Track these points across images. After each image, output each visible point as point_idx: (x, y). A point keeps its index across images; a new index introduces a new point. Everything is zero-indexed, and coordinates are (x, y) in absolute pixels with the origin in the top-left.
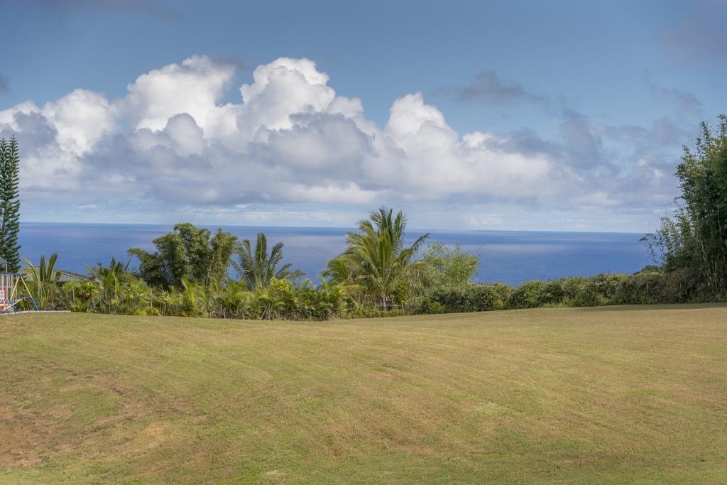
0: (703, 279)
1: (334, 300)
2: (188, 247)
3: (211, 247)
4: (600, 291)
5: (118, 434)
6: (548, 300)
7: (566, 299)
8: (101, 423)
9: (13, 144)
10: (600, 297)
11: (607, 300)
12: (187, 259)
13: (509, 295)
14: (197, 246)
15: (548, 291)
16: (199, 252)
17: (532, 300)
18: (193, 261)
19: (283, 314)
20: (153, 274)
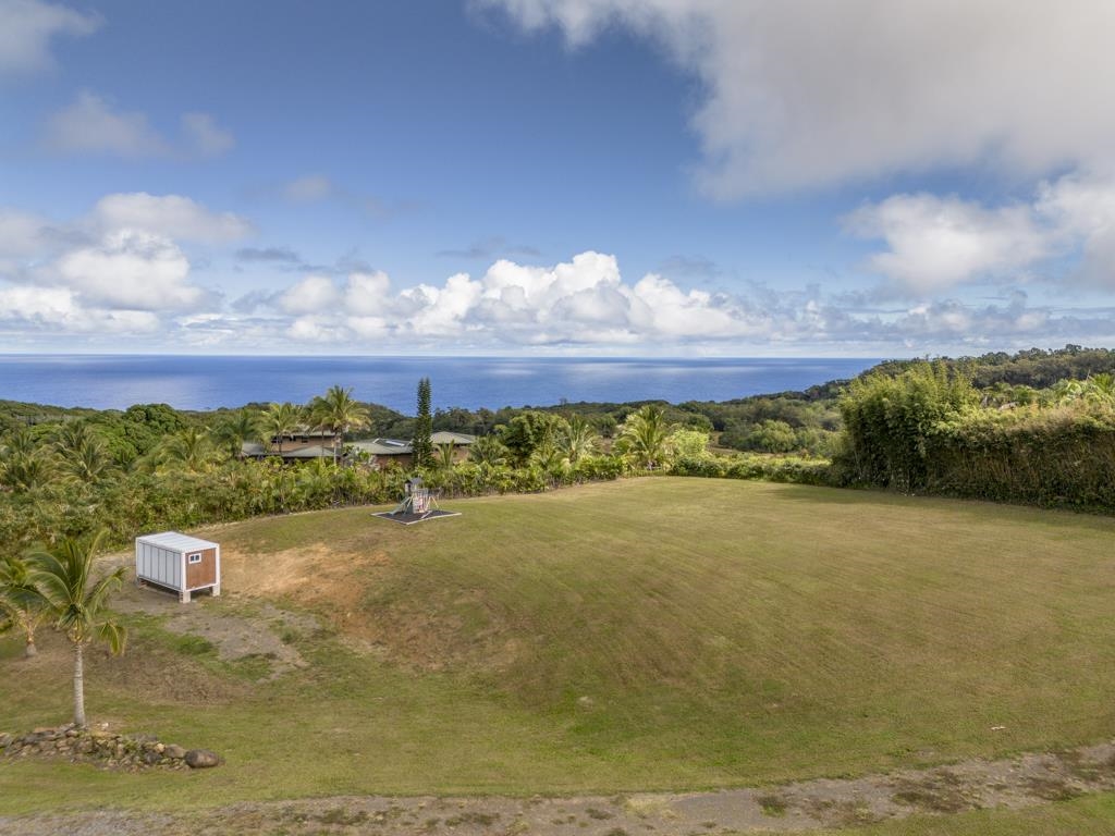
0: (856, 475)
1: (619, 467)
2: (531, 424)
3: (544, 425)
4: (787, 473)
5: (489, 647)
6: (754, 476)
7: (766, 476)
8: (479, 635)
9: (428, 382)
10: (788, 477)
11: (791, 480)
12: (530, 432)
13: (729, 468)
14: (536, 424)
15: (753, 469)
16: (538, 428)
17: (743, 473)
18: (534, 433)
19: (589, 478)
20: (511, 441)
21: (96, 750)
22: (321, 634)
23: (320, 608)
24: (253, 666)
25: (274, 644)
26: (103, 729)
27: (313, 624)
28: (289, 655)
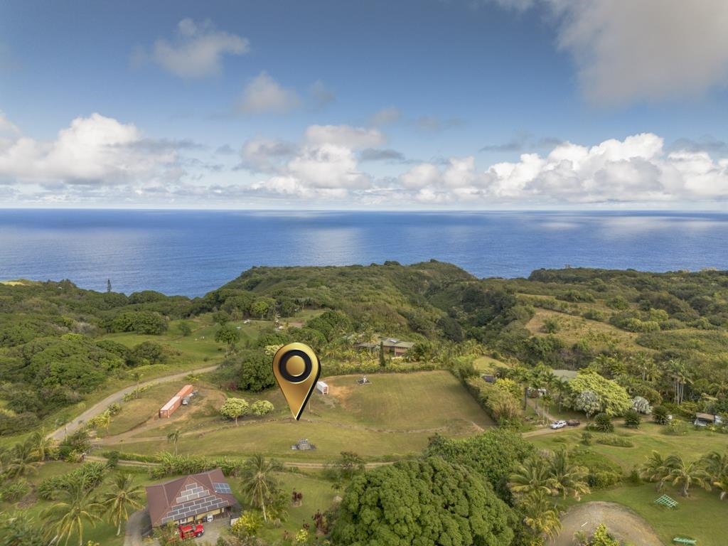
21: (311, 413)
22: (339, 403)
23: (340, 399)
24: (329, 406)
25: (332, 404)
26: (312, 411)
27: (338, 401)
28: (334, 406)
